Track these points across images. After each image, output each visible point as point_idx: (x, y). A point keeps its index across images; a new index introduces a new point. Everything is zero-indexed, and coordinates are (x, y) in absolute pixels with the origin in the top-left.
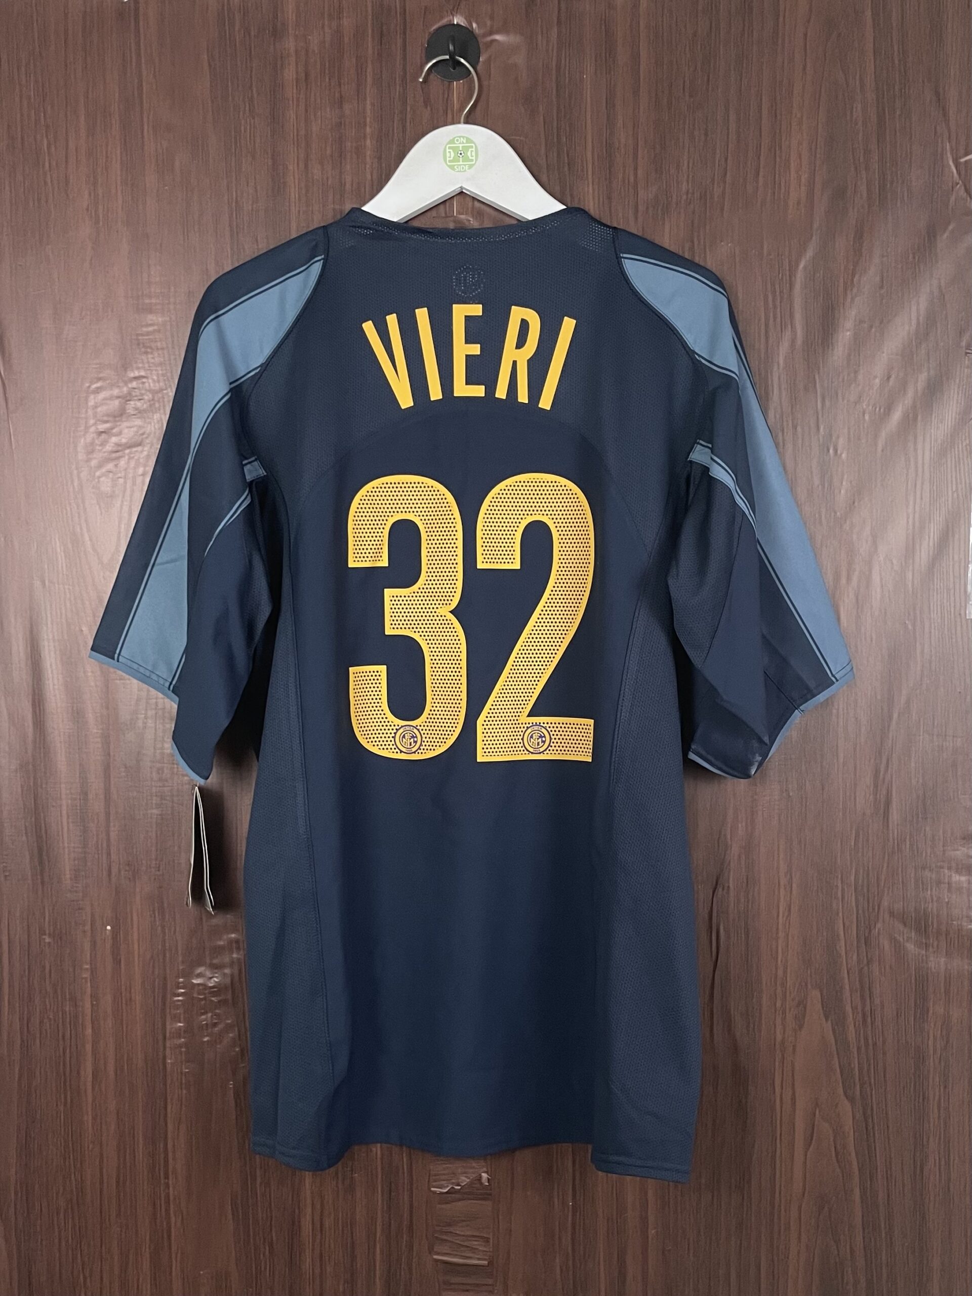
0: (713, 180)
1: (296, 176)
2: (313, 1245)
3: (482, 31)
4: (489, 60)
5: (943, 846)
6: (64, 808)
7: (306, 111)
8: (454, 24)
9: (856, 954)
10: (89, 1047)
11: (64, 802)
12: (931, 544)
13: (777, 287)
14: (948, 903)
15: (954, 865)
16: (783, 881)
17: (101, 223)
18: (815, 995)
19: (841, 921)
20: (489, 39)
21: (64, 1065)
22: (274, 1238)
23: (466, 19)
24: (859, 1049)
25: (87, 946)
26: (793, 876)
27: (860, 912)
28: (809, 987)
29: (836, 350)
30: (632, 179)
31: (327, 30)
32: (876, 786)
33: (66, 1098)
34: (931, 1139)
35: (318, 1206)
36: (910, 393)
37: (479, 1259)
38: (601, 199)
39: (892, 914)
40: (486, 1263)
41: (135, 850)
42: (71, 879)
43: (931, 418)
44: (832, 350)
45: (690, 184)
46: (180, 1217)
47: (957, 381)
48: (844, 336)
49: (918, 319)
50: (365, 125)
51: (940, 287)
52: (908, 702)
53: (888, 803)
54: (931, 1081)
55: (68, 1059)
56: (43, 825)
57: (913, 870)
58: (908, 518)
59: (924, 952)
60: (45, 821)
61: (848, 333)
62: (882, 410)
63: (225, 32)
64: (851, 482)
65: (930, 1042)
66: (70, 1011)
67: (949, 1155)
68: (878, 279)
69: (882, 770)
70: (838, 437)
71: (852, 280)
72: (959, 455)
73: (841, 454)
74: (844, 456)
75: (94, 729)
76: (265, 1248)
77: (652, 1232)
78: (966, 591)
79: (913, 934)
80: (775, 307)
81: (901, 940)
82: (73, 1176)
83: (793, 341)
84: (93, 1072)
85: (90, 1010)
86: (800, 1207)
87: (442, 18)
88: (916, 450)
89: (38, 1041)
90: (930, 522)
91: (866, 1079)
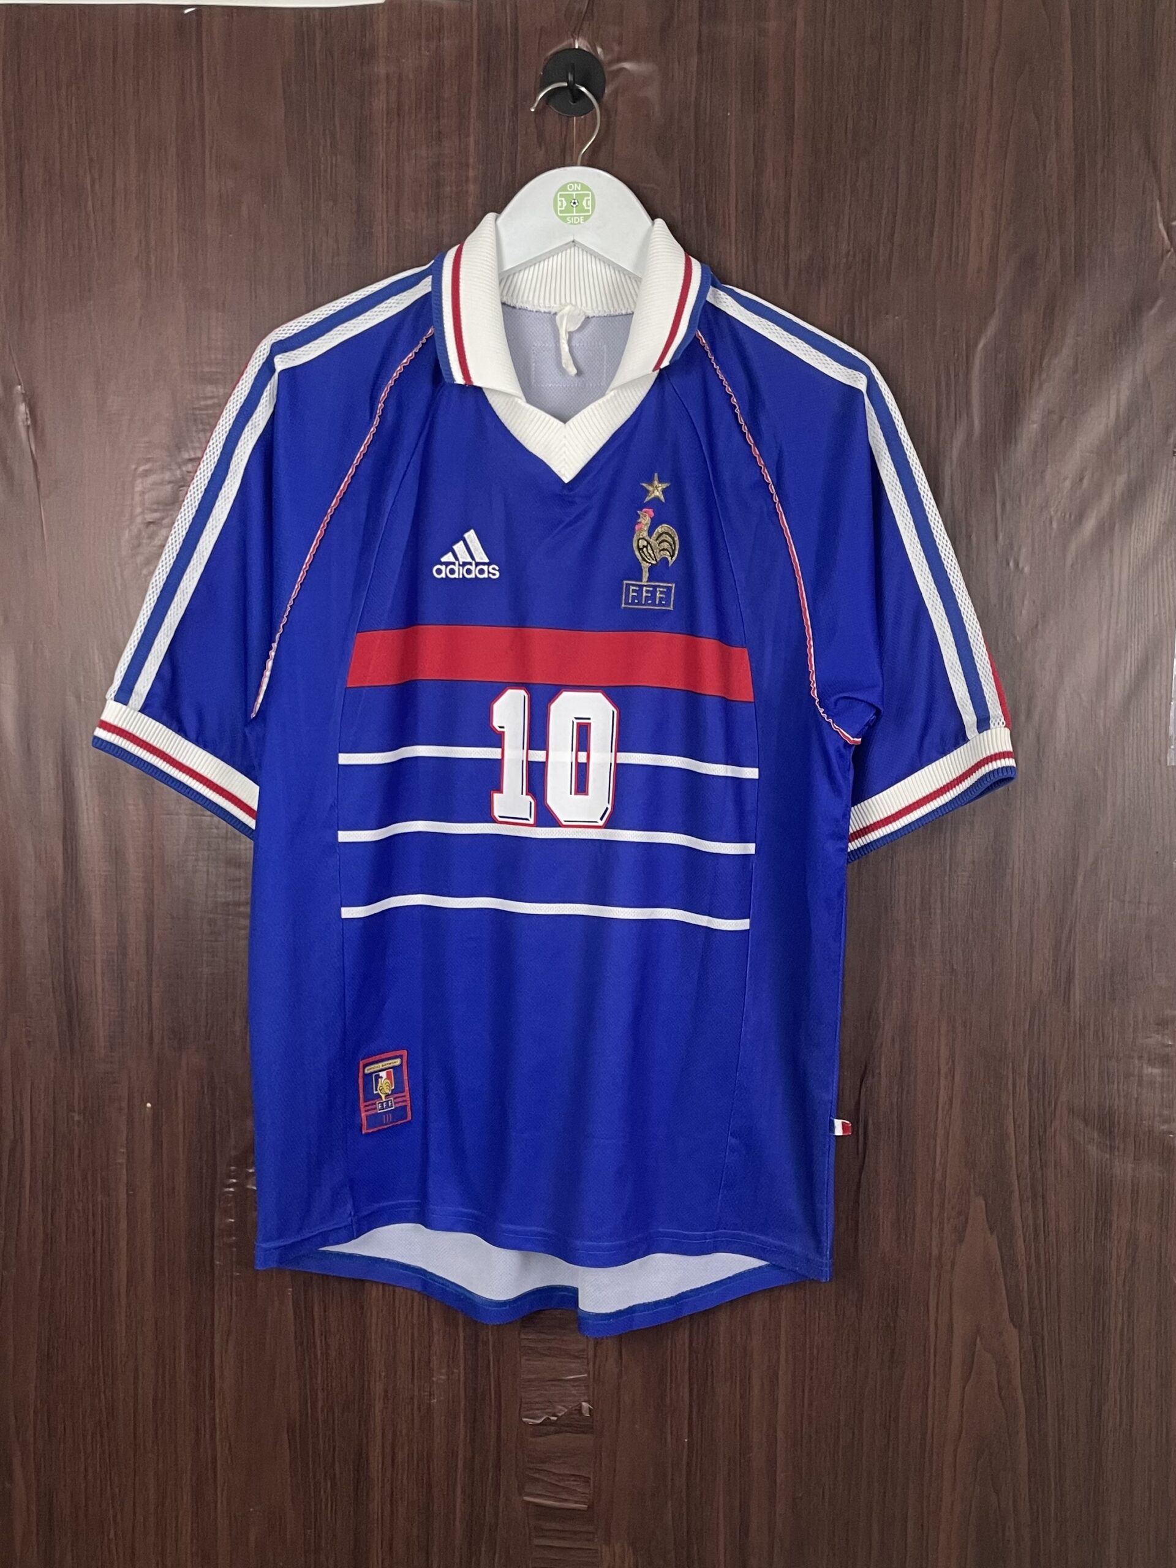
0: (878, 240)
1: (385, 226)
2: (383, 1480)
3: (609, 57)
4: (615, 93)
5: (1135, 1031)
6: (99, 964)
7: (398, 146)
8: (575, 49)
9: (1027, 1158)
10: (123, 1244)
11: (99, 957)
12: (1127, 677)
13: (952, 368)
14: (1138, 1098)
15: (1145, 1055)
16: (944, 1070)
17: (153, 276)
18: (978, 1204)
19: (1012, 1117)
20: (615, 67)
21: (94, 1262)
22: (337, 1472)
23: (590, 44)
24: (1029, 1268)
25: (124, 1128)
26: (956, 1063)
27: (1034, 1107)
28: (972, 1192)
29: (1019, 446)
30: (782, 239)
31: (425, 52)
32: (1055, 962)
33: (95, 1301)
34: (1111, 1376)
35: (390, 1436)
36: (1106, 499)
37: (576, 1502)
38: (746, 261)
39: (1071, 1110)
40: (584, 1506)
41: (181, 1015)
42: (105, 1047)
43: (1131, 528)
44: (1016, 444)
45: (851, 245)
46: (228, 1445)
47: (1163, 485)
48: (1031, 427)
49: (1118, 411)
50: (468, 166)
51: (1144, 373)
52: (1095, 862)
53: (1070, 980)
54: (1113, 1309)
55: (99, 1258)
56: (73, 982)
57: (1098, 1061)
58: (1100, 646)
59: (1108, 1156)
60: (76, 978)
61: (1035, 426)
62: (1073, 518)
63: (304, 52)
64: (1034, 602)
65: (1112, 1262)
66: (102, 1201)
67: (1132, 1395)
68: (1071, 363)
69: (1064, 941)
70: (1020, 548)
71: (1041, 364)
72: (1162, 571)
73: (1023, 569)
74: (1027, 569)
75: (135, 871)
76: (327, 1484)
77: (780, 1476)
78: (1167, 733)
79: (1096, 1135)
80: (948, 393)
81: (1082, 1142)
82: (103, 1396)
83: (969, 434)
84: (128, 1272)
85: (125, 1201)
86: (955, 1450)
87: (560, 41)
88: (1111, 566)
89: (64, 1238)
90: (1127, 648)
91: (1037, 1302)
